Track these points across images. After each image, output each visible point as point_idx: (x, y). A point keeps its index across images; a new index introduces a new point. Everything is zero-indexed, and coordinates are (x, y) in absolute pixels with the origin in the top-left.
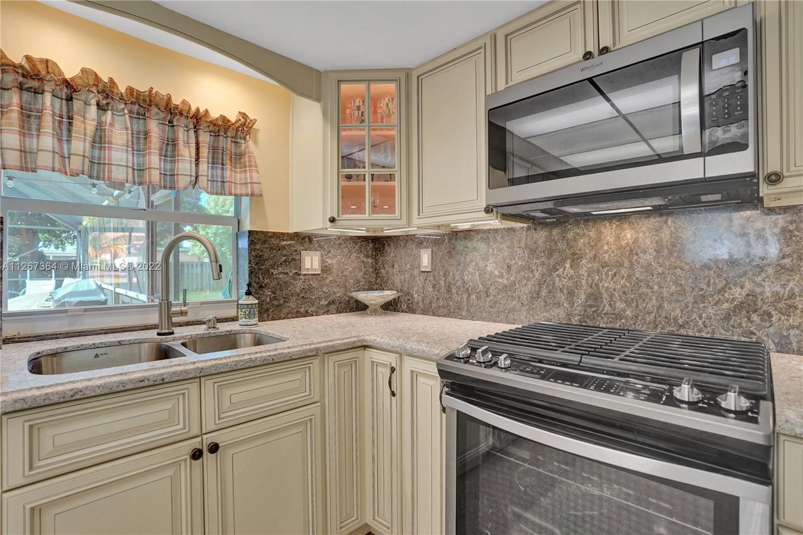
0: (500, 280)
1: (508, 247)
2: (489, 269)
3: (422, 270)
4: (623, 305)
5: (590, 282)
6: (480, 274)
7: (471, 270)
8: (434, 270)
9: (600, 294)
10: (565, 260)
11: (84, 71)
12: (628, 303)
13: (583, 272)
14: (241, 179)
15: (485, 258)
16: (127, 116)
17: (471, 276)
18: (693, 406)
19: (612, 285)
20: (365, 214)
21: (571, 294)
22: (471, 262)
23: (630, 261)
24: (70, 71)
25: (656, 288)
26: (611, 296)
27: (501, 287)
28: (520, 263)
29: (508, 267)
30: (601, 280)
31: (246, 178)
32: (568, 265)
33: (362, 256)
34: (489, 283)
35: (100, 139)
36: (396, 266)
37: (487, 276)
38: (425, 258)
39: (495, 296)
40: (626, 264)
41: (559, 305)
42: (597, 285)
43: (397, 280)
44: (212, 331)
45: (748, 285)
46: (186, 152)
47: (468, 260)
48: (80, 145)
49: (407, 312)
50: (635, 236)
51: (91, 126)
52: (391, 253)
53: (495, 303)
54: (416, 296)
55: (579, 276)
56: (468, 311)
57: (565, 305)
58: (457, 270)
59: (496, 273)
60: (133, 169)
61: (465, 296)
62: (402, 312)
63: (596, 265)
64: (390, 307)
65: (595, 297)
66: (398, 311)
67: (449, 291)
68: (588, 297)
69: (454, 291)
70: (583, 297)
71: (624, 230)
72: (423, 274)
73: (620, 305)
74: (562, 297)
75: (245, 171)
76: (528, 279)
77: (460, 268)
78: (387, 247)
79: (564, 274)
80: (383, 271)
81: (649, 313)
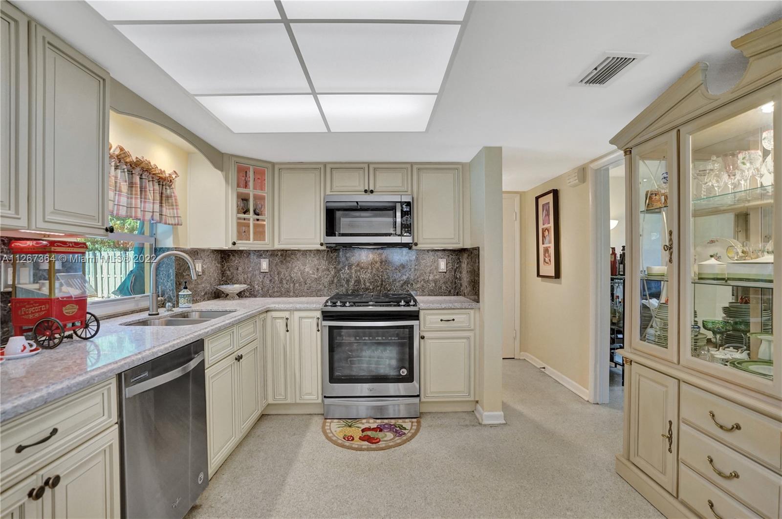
0: (313, 276)
1: (317, 260)
2: (307, 270)
3: (262, 271)
5: (356, 275)
6: (301, 273)
7: (295, 271)
8: (270, 271)
9: (360, 280)
10: (345, 266)
12: (371, 284)
13: (353, 271)
15: (304, 265)
16: (126, 173)
17: (296, 273)
18: (404, 306)
19: (365, 277)
20: (250, 240)
21: (348, 281)
22: (296, 266)
23: (371, 267)
25: (380, 277)
26: (365, 281)
27: (313, 279)
28: (324, 267)
29: (318, 269)
30: (360, 274)
32: (346, 268)
33: (216, 262)
34: (307, 277)
36: (240, 269)
37: (306, 274)
38: (264, 265)
39: (310, 284)
40: (370, 268)
41: (342, 286)
42: (359, 277)
43: (241, 278)
44: (170, 313)
45: (407, 275)
46: (150, 196)
47: (294, 266)
49: (249, 297)
50: (373, 257)
52: (235, 261)
53: (310, 287)
54: (256, 287)
55: (351, 273)
56: (294, 293)
57: (346, 286)
58: (287, 271)
59: (311, 272)
61: (292, 285)
62: (245, 297)
63: (358, 268)
64: (240, 295)
65: (358, 281)
66: (242, 297)
67: (281, 282)
68: (356, 281)
69: (284, 282)
70: (353, 282)
71: (369, 254)
72: (262, 274)
73: (368, 284)
74: (344, 282)
76: (328, 275)
77: (289, 270)
78: (231, 257)
79: (344, 272)
80: (228, 272)
81: (378, 287)
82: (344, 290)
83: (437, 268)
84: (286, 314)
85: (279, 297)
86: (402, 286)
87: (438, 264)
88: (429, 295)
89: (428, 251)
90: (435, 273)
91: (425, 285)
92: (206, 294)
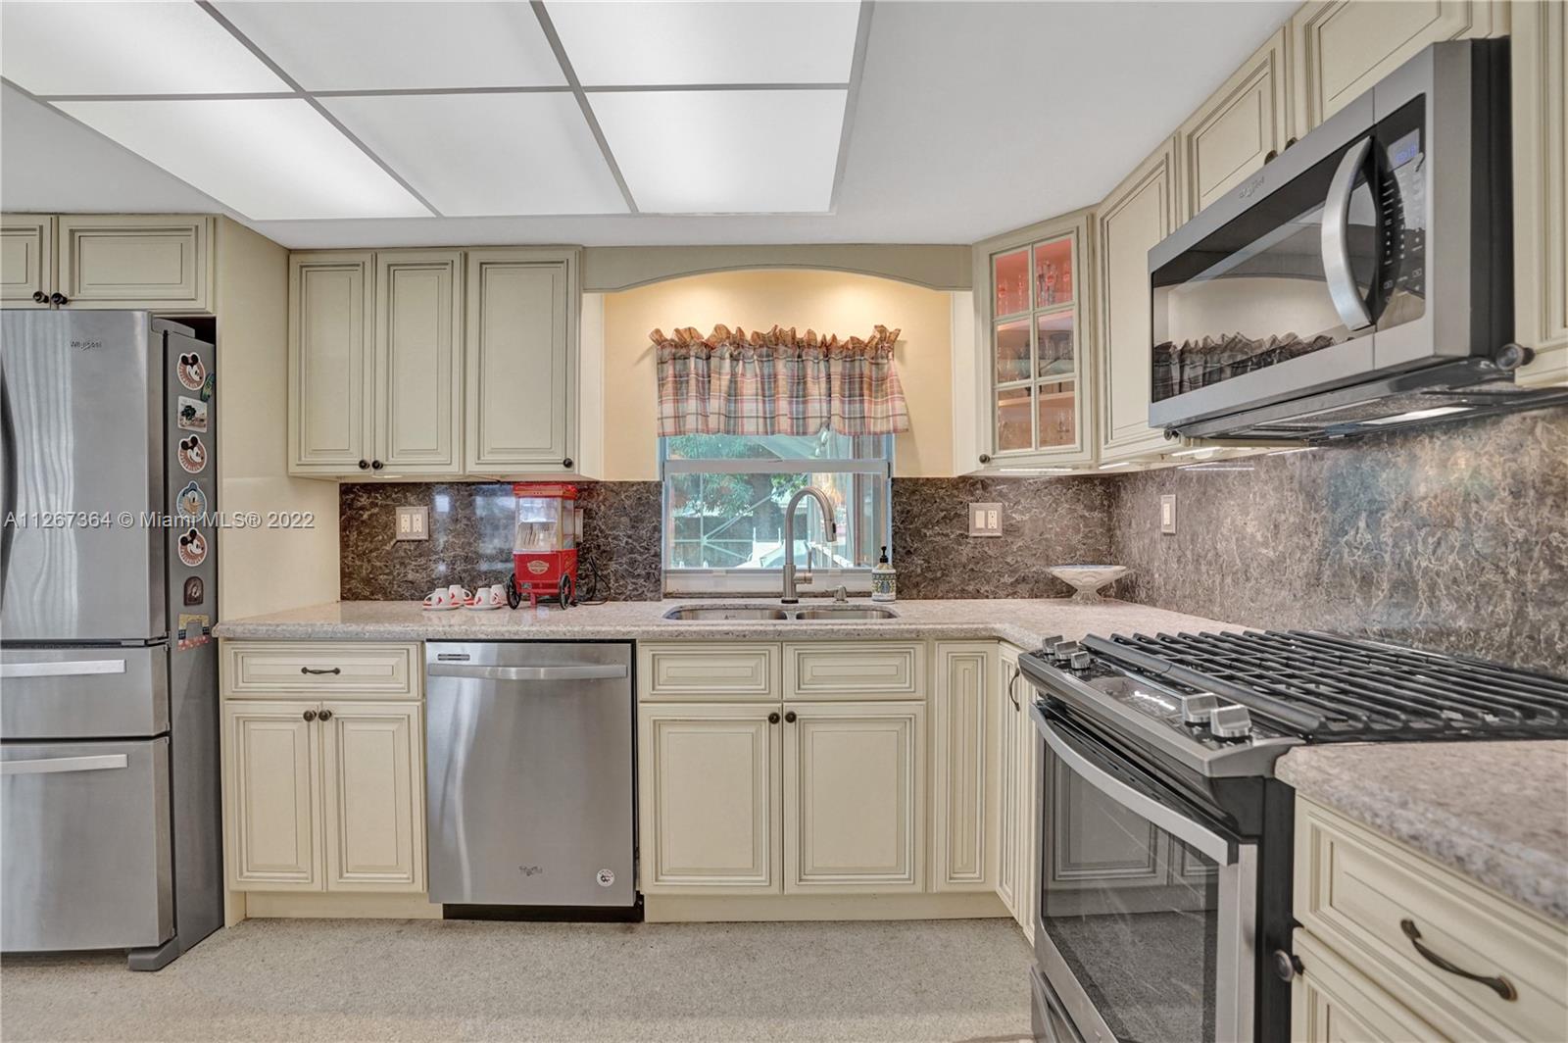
0: (1264, 551)
1: (1275, 489)
2: (1249, 529)
3: (1164, 530)
4: (1453, 607)
5: (1398, 557)
6: (1237, 540)
7: (1225, 531)
8: (1178, 530)
9: (1415, 583)
10: (1357, 513)
11: (718, 328)
12: (1462, 601)
14: (882, 412)
15: (1244, 510)
16: (756, 362)
17: (1226, 540)
19: (1434, 566)
20: (1030, 446)
21: (1367, 579)
22: (1226, 518)
23: (1466, 516)
24: (706, 332)
25: (1512, 572)
26: (1433, 587)
27: (1265, 564)
28: (1292, 520)
29: (1276, 526)
30: (1415, 553)
31: (888, 411)
32: (1362, 524)
33: (1080, 508)
34: (1249, 554)
35: (733, 393)
36: (1134, 525)
37: (1246, 543)
38: (1168, 511)
39: (1256, 579)
40: (1459, 522)
41: (1349, 601)
42: (1409, 563)
43: (1135, 547)
44: (840, 603)
46: (816, 390)
47: (1222, 513)
48: (715, 404)
49: (1145, 603)
50: (1473, 463)
51: (726, 378)
52: (1128, 503)
53: (1259, 592)
54: (1157, 576)
55: (1379, 545)
56: (1222, 605)
57: (1358, 600)
58: (1208, 533)
59: (1259, 537)
60: (765, 418)
61: (1218, 579)
62: (1140, 603)
63: (1407, 524)
64: (1126, 594)
65: (1405, 587)
66: (1136, 602)
67: (1198, 569)
68: (1395, 587)
69: (1204, 568)
70: (1385, 586)
71: (1454, 450)
72: (1165, 538)
73: (1447, 606)
74: (1353, 586)
75: (887, 401)
76: (1304, 550)
77: (1212, 528)
79: (1356, 541)
80: (1118, 532)
81: (1499, 626)
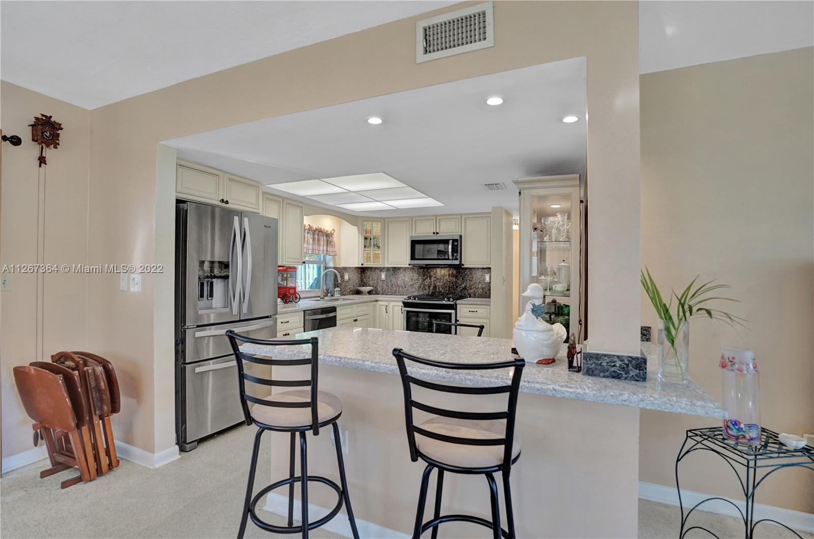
0: (409, 283)
2: (406, 279)
5: (434, 283)
6: (403, 281)
7: (400, 280)
8: (386, 280)
10: (428, 277)
13: (432, 281)
15: (405, 276)
17: (400, 282)
18: (447, 301)
20: (371, 262)
21: (429, 287)
22: (400, 277)
26: (438, 287)
27: (409, 285)
28: (415, 278)
29: (412, 279)
32: (429, 279)
34: (406, 283)
36: (370, 277)
37: (405, 281)
38: (383, 276)
40: (442, 279)
41: (426, 289)
42: (436, 284)
43: (371, 283)
50: (444, 272)
52: (368, 273)
54: (379, 288)
57: (428, 289)
58: (395, 280)
59: (408, 281)
61: (398, 288)
63: (435, 279)
64: (370, 293)
65: (435, 287)
67: (392, 287)
68: (433, 287)
69: (394, 286)
71: (442, 270)
72: (382, 281)
73: (441, 289)
74: (427, 287)
76: (418, 282)
78: (366, 271)
79: (427, 281)
82: (427, 292)
83: (484, 280)
84: (386, 303)
85: (391, 295)
86: (461, 291)
87: (484, 277)
88: (479, 297)
89: (478, 269)
90: (483, 283)
91: (476, 291)
92: (351, 291)
